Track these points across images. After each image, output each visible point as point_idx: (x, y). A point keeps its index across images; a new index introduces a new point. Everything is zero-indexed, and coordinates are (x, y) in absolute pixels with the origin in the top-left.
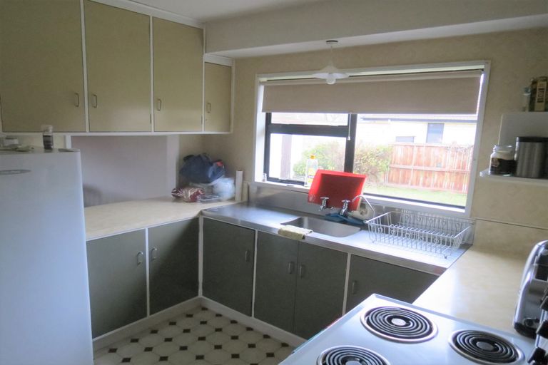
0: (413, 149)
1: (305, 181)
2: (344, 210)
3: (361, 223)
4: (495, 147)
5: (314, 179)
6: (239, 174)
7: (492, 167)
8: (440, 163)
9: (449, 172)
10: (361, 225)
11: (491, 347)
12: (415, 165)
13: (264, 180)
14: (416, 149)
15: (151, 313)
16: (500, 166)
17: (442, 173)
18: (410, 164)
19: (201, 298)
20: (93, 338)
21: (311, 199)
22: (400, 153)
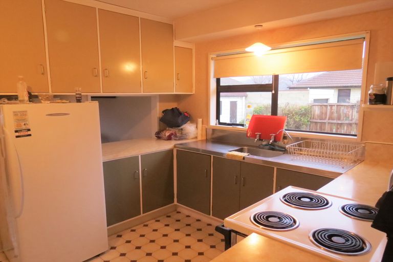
0: (327, 108)
1: (245, 124)
2: (271, 141)
3: (284, 149)
4: (372, 86)
5: (251, 121)
6: (200, 120)
7: (370, 100)
8: (349, 117)
9: (356, 124)
10: (285, 151)
11: (368, 212)
12: (329, 119)
13: (216, 124)
14: (329, 108)
15: (143, 213)
16: (375, 98)
17: (351, 124)
18: (325, 119)
19: (176, 205)
20: (108, 226)
21: (249, 135)
22: (317, 111)
